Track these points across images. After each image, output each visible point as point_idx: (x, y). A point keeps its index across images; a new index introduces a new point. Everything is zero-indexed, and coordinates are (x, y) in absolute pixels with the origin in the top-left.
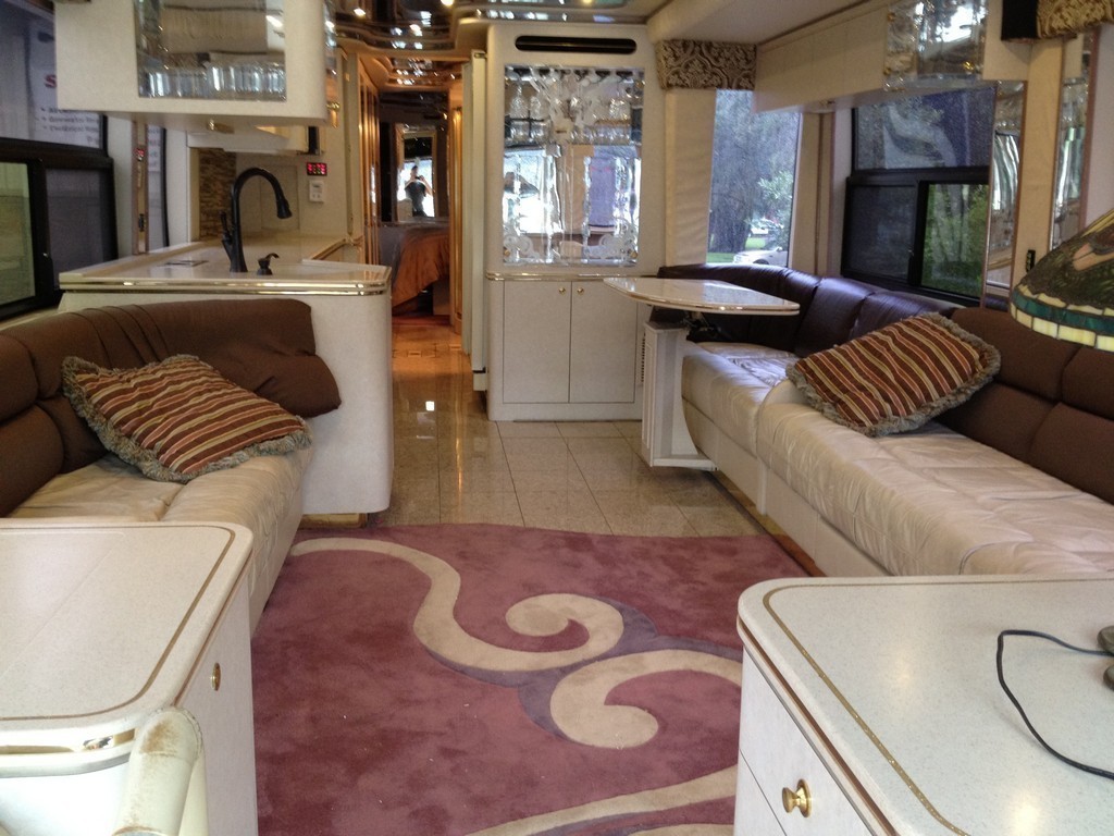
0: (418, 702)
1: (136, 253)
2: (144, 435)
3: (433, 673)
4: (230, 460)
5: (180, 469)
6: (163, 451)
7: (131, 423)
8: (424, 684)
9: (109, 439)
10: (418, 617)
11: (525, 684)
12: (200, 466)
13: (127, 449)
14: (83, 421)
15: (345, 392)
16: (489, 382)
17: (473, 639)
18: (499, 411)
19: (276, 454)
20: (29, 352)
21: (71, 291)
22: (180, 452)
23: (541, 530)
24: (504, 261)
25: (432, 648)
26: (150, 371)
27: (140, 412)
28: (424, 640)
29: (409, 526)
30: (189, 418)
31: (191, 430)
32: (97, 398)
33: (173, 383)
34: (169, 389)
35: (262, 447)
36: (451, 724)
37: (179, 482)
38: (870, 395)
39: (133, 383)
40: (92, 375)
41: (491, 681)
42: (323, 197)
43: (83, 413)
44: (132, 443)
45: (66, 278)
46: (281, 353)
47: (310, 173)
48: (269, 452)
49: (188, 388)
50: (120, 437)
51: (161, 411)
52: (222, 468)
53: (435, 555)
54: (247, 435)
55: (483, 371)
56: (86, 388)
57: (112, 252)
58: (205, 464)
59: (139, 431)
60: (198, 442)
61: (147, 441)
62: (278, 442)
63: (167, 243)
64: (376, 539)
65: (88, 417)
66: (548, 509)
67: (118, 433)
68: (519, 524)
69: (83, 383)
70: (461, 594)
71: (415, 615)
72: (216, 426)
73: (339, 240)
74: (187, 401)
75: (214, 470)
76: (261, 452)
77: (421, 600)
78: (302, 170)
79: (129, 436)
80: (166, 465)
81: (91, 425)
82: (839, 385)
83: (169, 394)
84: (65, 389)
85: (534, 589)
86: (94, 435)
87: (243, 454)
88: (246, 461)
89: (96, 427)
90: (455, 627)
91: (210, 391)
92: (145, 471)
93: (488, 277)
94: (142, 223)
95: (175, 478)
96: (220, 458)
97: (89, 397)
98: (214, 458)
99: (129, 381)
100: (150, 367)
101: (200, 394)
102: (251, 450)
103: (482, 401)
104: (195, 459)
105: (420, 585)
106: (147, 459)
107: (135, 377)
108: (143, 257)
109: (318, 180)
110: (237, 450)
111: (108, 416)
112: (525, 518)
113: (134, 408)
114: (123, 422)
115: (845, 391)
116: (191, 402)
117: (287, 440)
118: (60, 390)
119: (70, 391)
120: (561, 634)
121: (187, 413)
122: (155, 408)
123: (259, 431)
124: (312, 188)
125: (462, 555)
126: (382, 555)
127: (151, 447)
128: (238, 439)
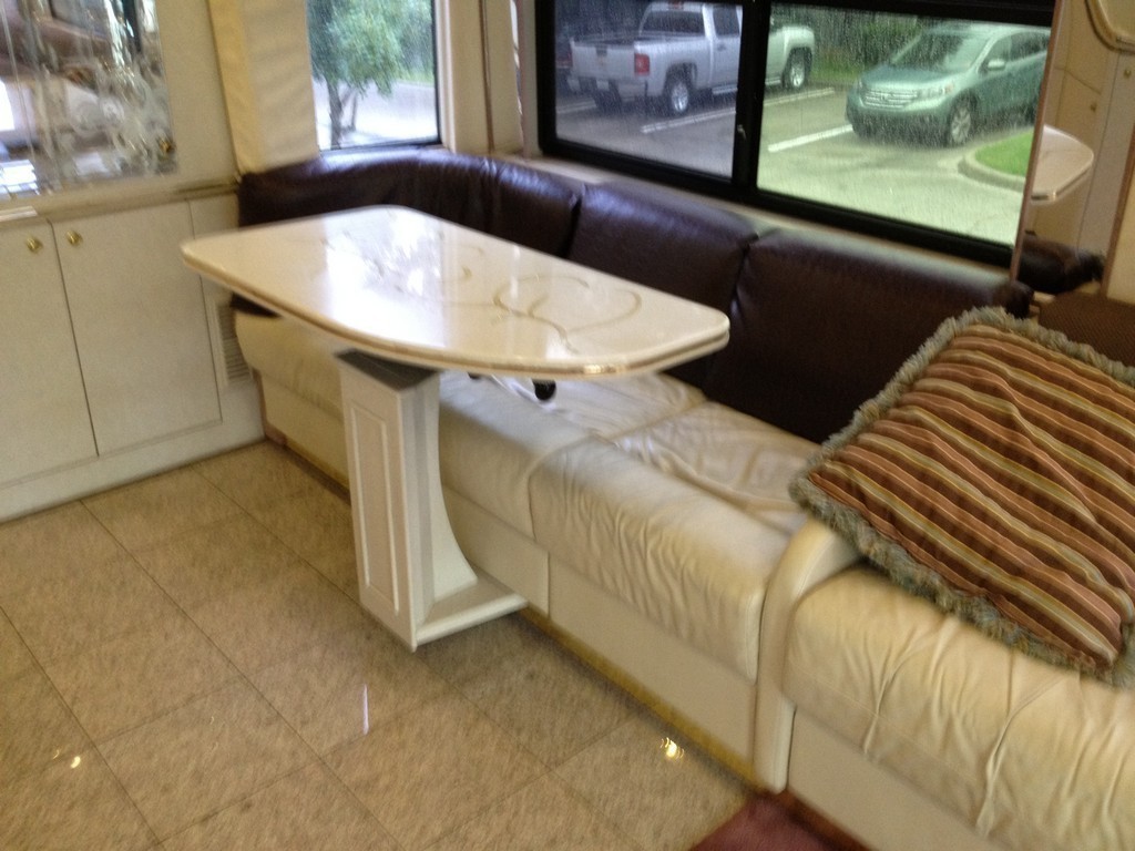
38: (1080, 579)
82: (991, 554)
115: (1017, 572)
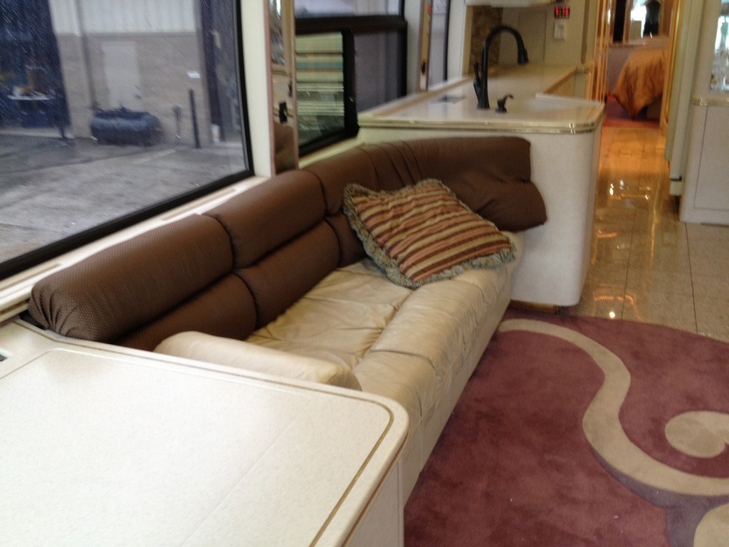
0: (574, 502)
1: (419, 90)
2: (391, 248)
3: (592, 473)
4: (448, 272)
5: (412, 278)
6: (403, 261)
7: (385, 237)
8: (583, 484)
9: (369, 247)
10: (588, 412)
11: (673, 507)
12: (426, 277)
13: (380, 257)
14: (354, 233)
15: (551, 211)
16: (683, 189)
17: (632, 446)
18: (689, 214)
19: (485, 268)
20: (321, 184)
21: (366, 127)
22: (414, 264)
23: (712, 340)
24: (711, 88)
25: (596, 446)
26: (404, 195)
27: (391, 229)
28: (589, 437)
29: (596, 318)
30: (423, 237)
31: (424, 247)
32: (364, 216)
33: (417, 206)
34: (414, 212)
35: (475, 262)
36: (598, 533)
37: (410, 288)
39: (391, 205)
40: (364, 198)
41: (641, 496)
42: (565, 35)
43: (354, 227)
44: (383, 253)
45: (363, 117)
46: (502, 181)
47: (556, 16)
48: (480, 266)
49: (427, 211)
50: (375, 248)
51: (405, 230)
52: (442, 279)
53: (612, 351)
54: (464, 253)
55: (680, 179)
56: (358, 208)
57: (403, 91)
58: (430, 275)
59: (389, 244)
60: (427, 257)
61: (393, 253)
62: (488, 258)
63: (446, 78)
64: (566, 327)
65: (357, 230)
66: (721, 317)
67: (376, 244)
68: (692, 330)
69: (356, 205)
70: (629, 394)
71: (586, 408)
72: (442, 245)
73: (572, 69)
74: (424, 222)
75: (436, 281)
76: (474, 267)
77: (593, 395)
78: (551, 15)
79: (382, 247)
80: (403, 273)
81: (359, 236)
83: (413, 216)
84: (344, 208)
85: (696, 403)
86: (360, 243)
87: (460, 268)
88: (461, 273)
89: (362, 237)
90: (617, 429)
91: (442, 214)
92: (389, 275)
93: (693, 102)
94: (424, 68)
95: (408, 285)
96: (442, 271)
97: (359, 215)
98: (437, 271)
99: (387, 203)
100: (404, 191)
101: (435, 216)
102: (466, 265)
103: (675, 204)
104: (423, 271)
105: (595, 378)
106: (391, 266)
107: (393, 200)
108: (423, 95)
109: (563, 22)
110: (456, 264)
111: (369, 231)
112: (699, 324)
113: (387, 226)
114: (379, 236)
116: (428, 223)
117: (496, 257)
118: (341, 209)
119: (347, 210)
120: (716, 459)
121: (424, 233)
122: (402, 227)
123: (474, 249)
124: (556, 28)
125: (636, 355)
126: (567, 343)
127: (395, 258)
128: (457, 256)
